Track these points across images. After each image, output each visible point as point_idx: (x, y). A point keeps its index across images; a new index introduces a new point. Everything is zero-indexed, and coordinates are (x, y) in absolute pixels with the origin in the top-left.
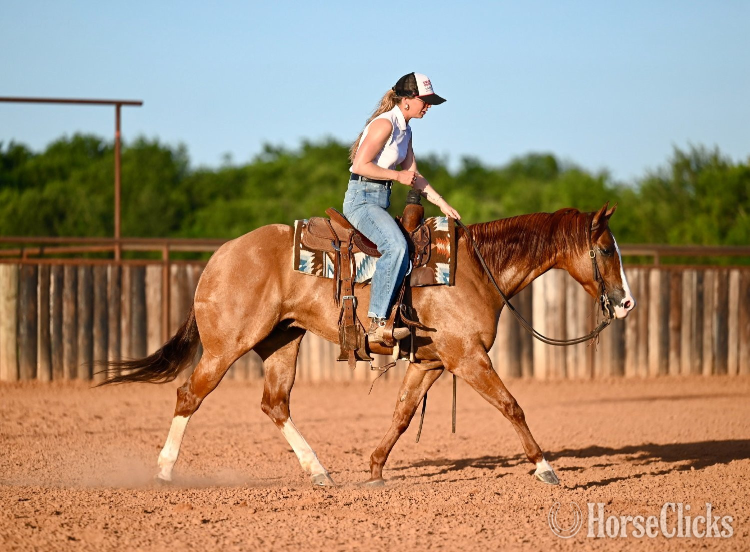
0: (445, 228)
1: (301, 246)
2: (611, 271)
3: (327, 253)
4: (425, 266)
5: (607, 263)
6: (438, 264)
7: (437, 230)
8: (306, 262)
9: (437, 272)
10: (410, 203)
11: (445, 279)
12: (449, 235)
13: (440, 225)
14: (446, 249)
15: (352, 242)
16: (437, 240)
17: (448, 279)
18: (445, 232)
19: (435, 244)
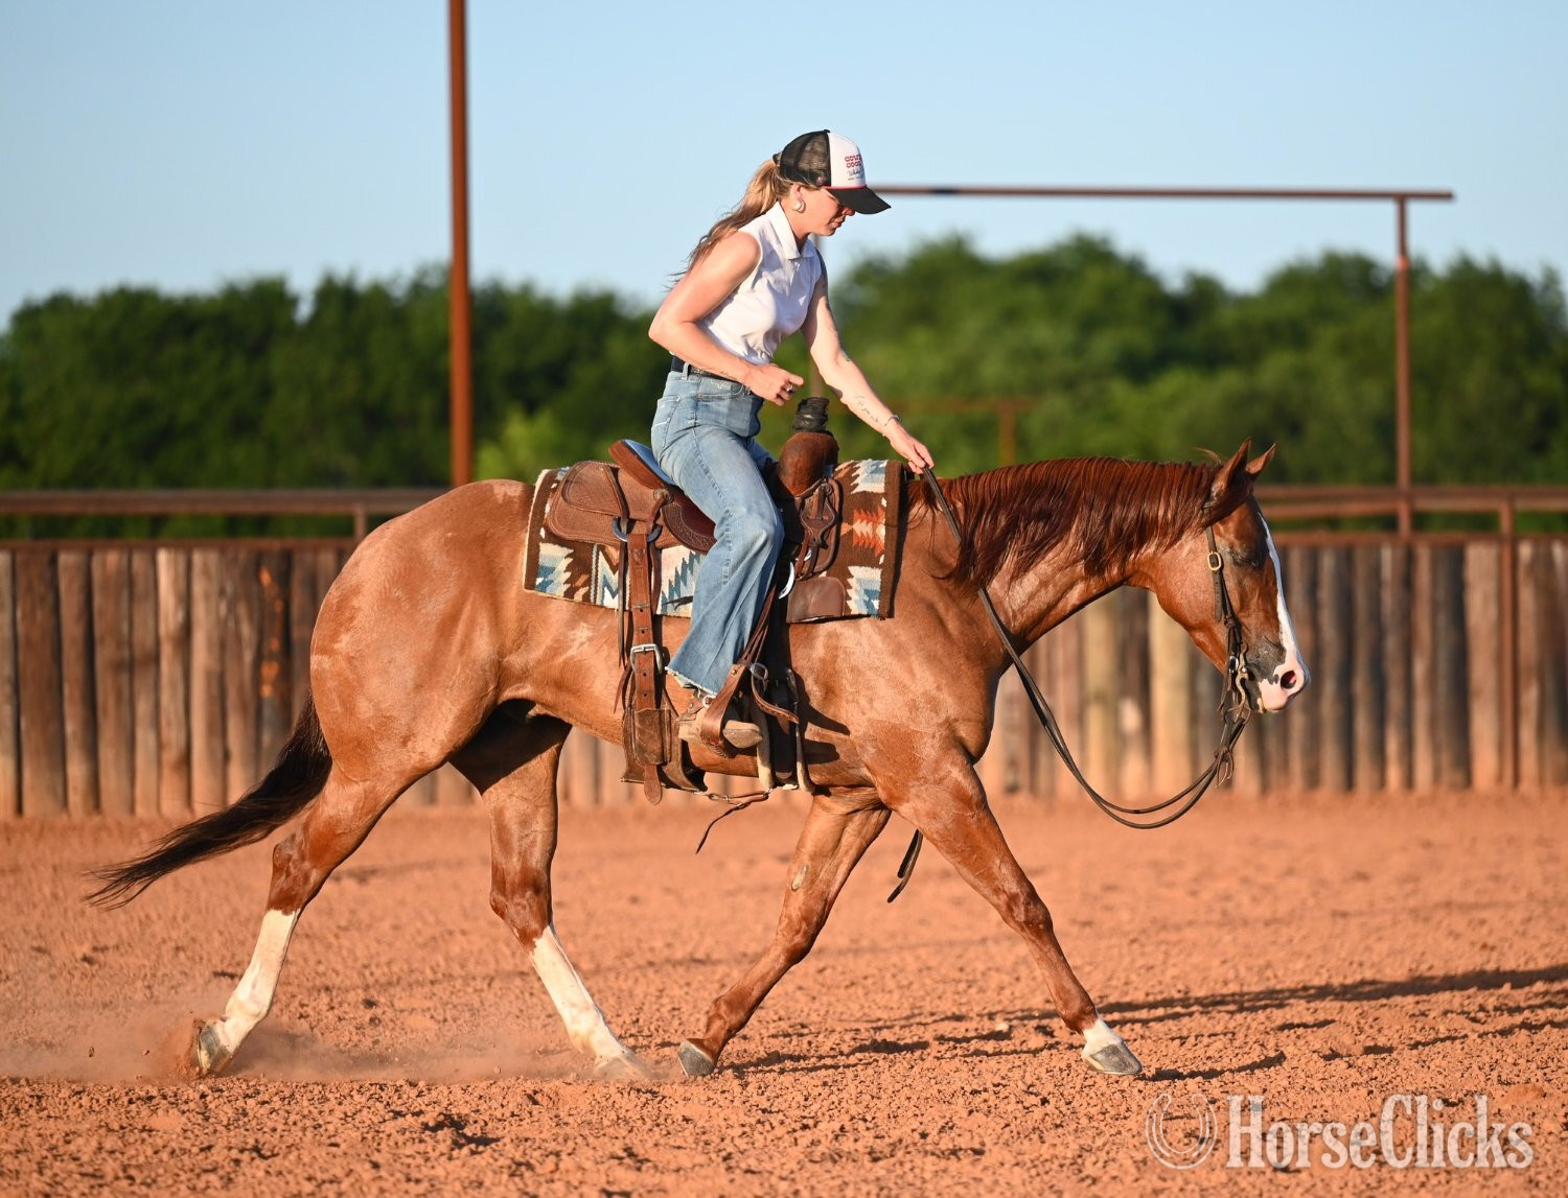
0: (878, 486)
1: (543, 533)
2: (1254, 601)
3: (602, 548)
4: (824, 574)
5: (1247, 582)
6: (853, 570)
7: (858, 490)
8: (552, 570)
9: (850, 587)
10: (800, 429)
11: (868, 604)
12: (884, 502)
13: (866, 480)
14: (875, 535)
15: (660, 521)
16: (856, 514)
17: (876, 603)
18: (877, 494)
19: (851, 523)
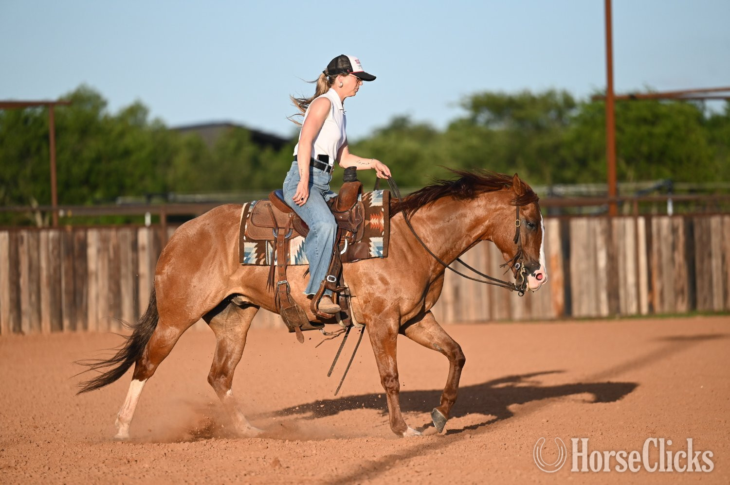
0: (379, 203)
1: (245, 238)
2: (531, 244)
3: (269, 241)
4: (360, 242)
5: (530, 236)
6: (371, 239)
7: (372, 205)
8: (249, 253)
9: (371, 246)
10: (346, 181)
11: (378, 253)
12: (383, 210)
13: (375, 201)
14: (380, 223)
15: (291, 227)
16: (371, 216)
17: (382, 252)
18: (380, 207)
19: (370, 220)
